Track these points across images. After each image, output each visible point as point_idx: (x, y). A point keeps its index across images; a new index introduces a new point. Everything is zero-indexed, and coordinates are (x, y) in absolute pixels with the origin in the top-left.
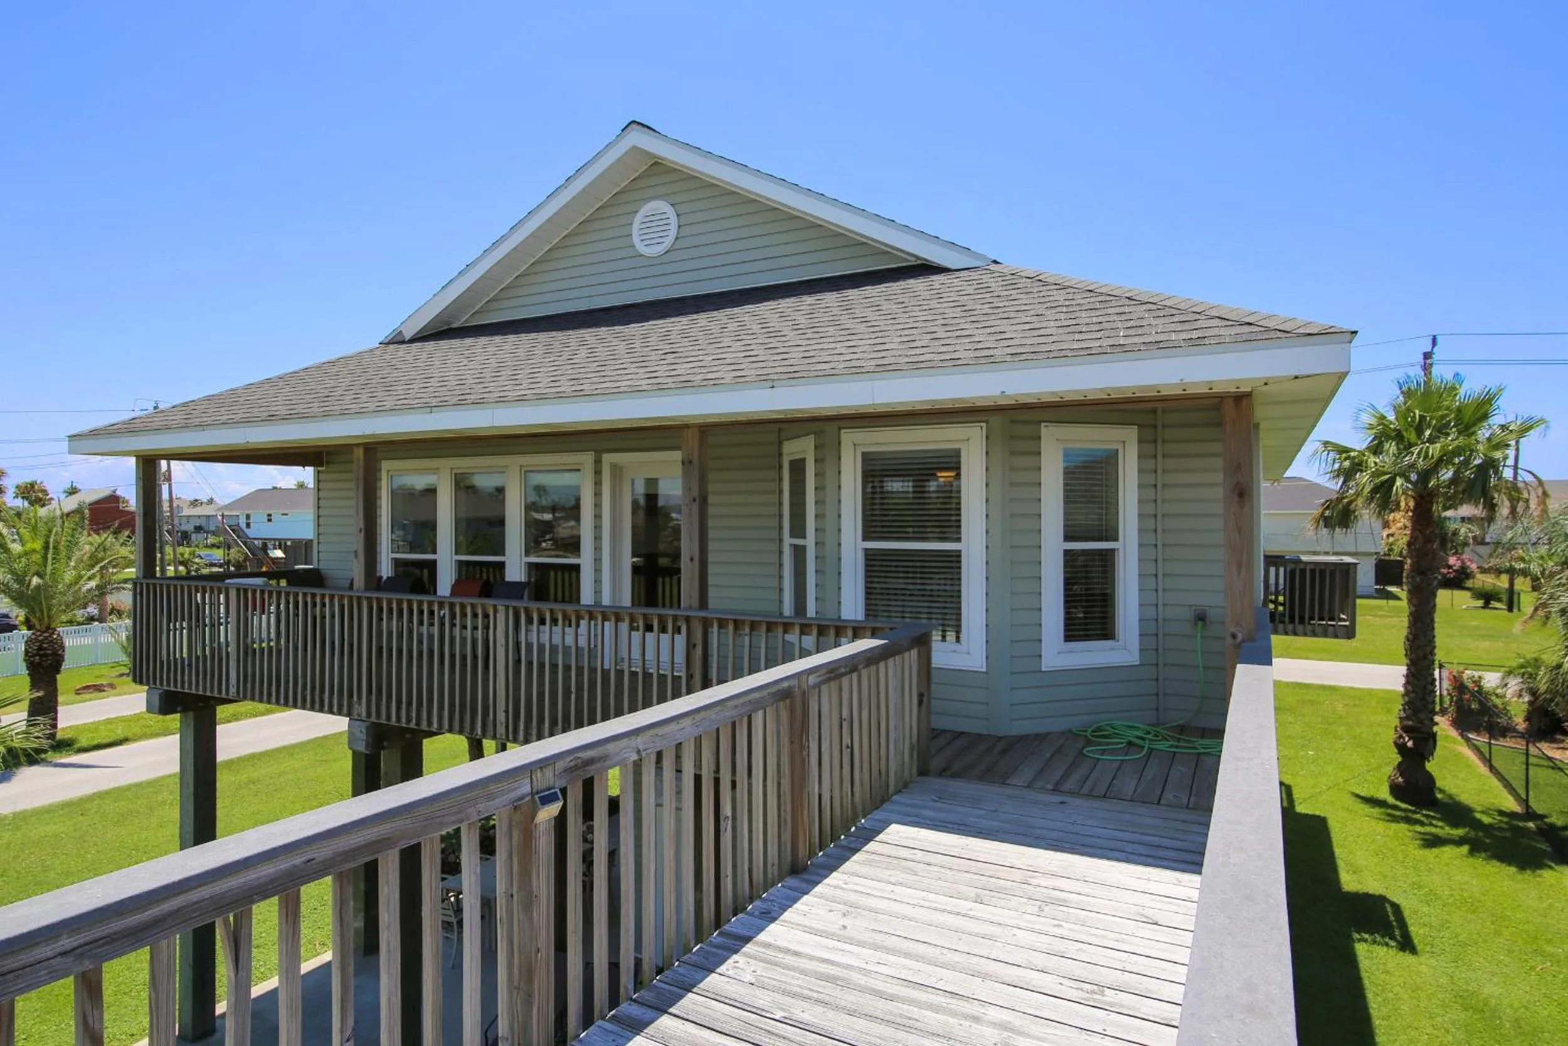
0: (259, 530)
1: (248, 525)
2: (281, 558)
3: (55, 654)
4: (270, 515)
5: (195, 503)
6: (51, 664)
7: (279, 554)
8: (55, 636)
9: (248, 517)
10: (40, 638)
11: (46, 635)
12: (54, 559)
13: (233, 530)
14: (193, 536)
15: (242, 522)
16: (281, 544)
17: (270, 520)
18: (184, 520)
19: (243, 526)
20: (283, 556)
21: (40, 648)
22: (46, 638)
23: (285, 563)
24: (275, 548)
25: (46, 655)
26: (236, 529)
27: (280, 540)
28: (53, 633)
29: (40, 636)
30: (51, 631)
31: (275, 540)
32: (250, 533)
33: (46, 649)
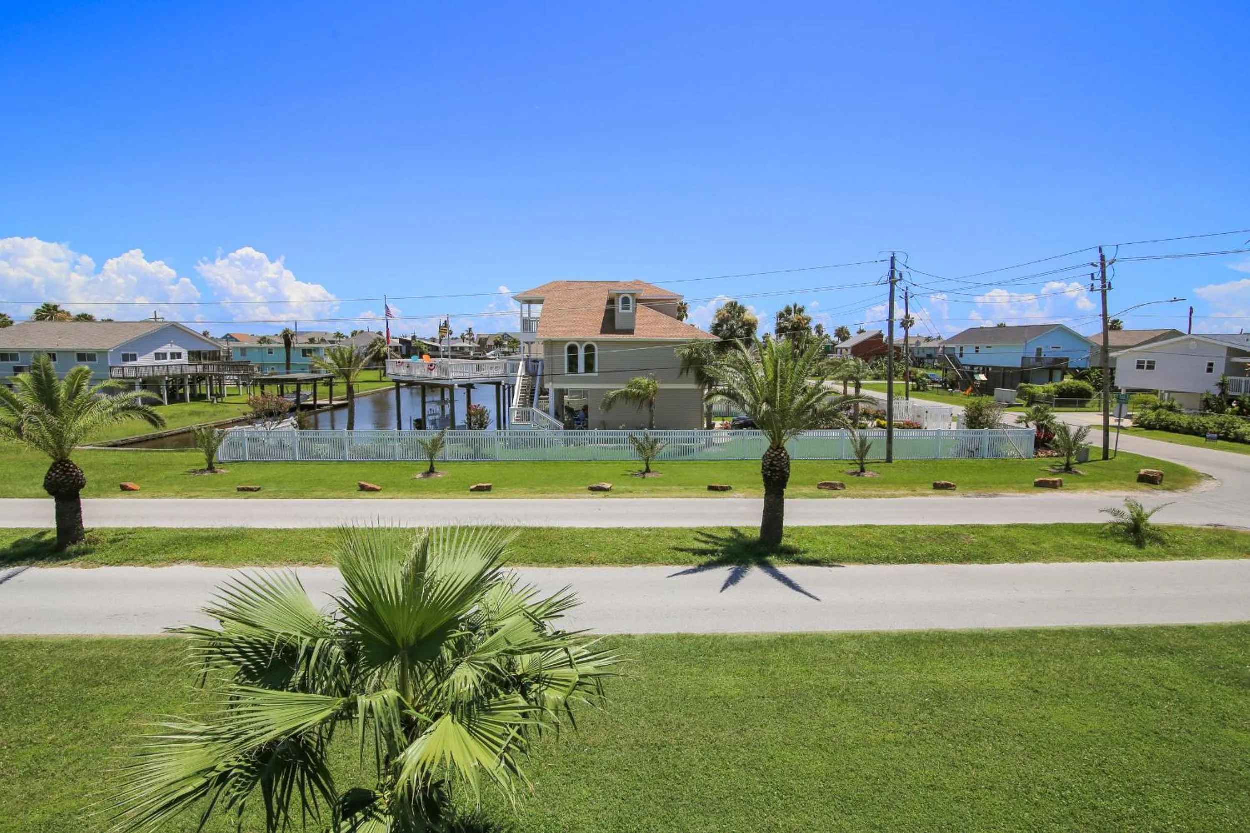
0: (970, 358)
1: (961, 355)
2: (984, 381)
3: (782, 471)
4: (977, 348)
5: (928, 339)
6: (778, 479)
7: (983, 377)
8: (783, 455)
9: (962, 349)
10: (773, 455)
11: (776, 453)
12: (781, 387)
13: (950, 358)
14: (926, 361)
15: (958, 351)
16: (985, 370)
17: (977, 351)
18: (921, 351)
19: (958, 356)
20: (986, 379)
21: (772, 464)
22: (776, 455)
23: (986, 385)
24: (979, 373)
25: (775, 471)
26: (953, 358)
27: (984, 367)
28: (781, 452)
29: (772, 453)
30: (780, 450)
31: (980, 366)
32: (963, 360)
33: (775, 466)
